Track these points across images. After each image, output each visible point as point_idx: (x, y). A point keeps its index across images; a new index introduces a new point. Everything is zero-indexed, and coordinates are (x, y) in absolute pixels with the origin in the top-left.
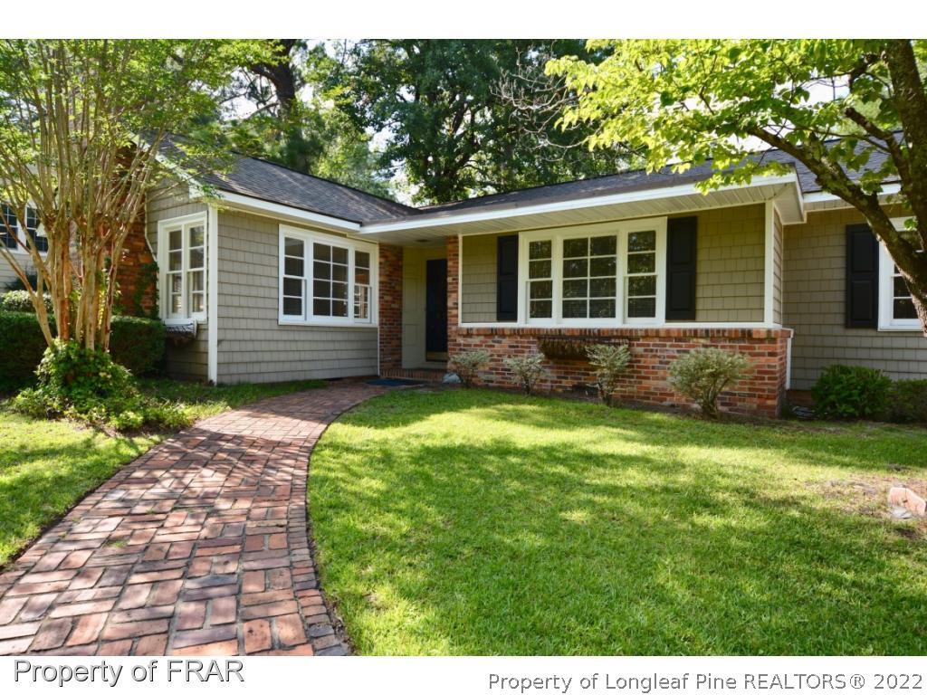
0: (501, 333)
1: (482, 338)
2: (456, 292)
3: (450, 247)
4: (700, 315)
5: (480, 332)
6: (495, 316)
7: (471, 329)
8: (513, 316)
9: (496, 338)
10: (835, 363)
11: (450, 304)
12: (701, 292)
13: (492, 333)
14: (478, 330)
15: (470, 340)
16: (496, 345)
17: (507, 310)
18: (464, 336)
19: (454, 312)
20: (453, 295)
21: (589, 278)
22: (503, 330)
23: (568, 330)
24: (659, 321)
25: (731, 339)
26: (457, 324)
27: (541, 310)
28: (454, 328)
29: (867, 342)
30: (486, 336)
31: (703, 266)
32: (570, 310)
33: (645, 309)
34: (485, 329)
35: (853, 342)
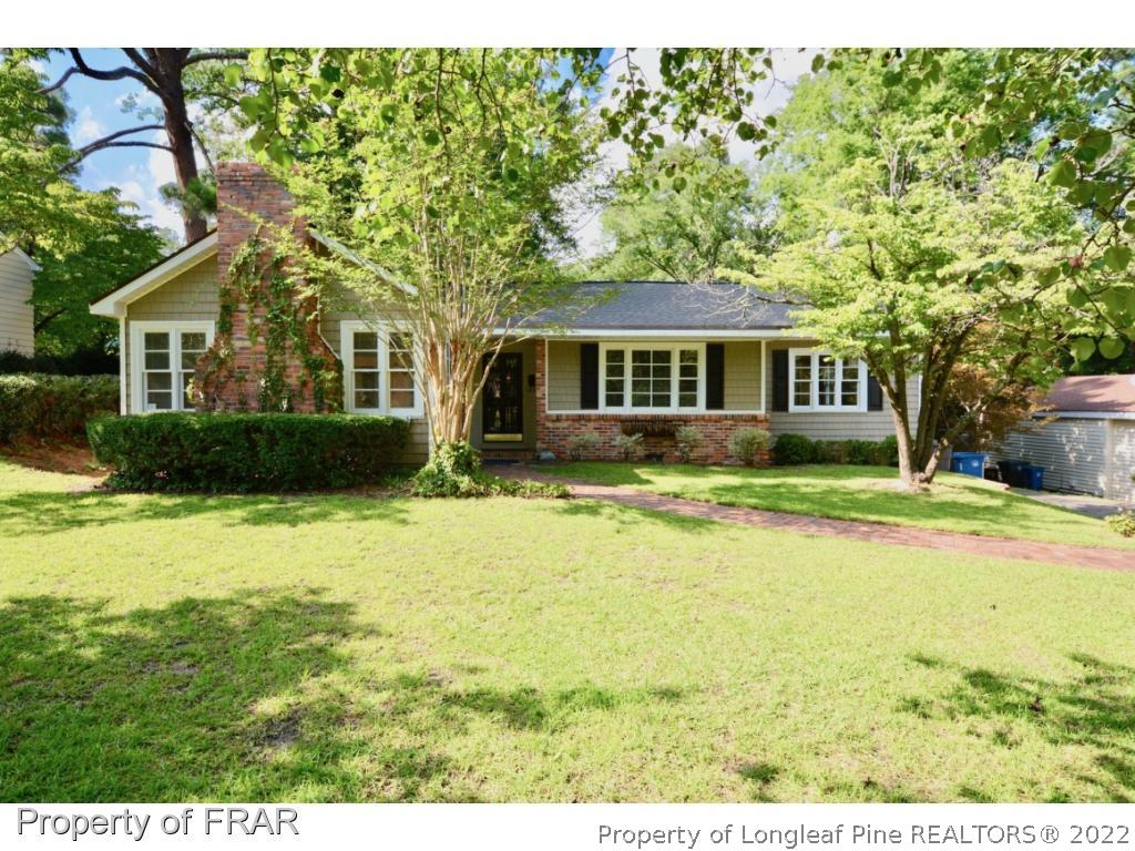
0: (588, 419)
1: (569, 422)
2: (544, 385)
3: (539, 348)
4: (726, 405)
5: (568, 418)
6: (579, 405)
7: (561, 415)
8: (595, 406)
9: (583, 422)
10: (784, 432)
11: (539, 394)
12: (727, 391)
13: (580, 418)
14: (567, 416)
15: (558, 425)
16: (583, 427)
17: (589, 400)
18: (553, 421)
19: (542, 401)
20: (542, 388)
21: (651, 379)
22: (589, 416)
23: (643, 416)
24: (701, 408)
25: (745, 421)
26: (544, 411)
27: (616, 400)
28: (542, 415)
29: (784, 419)
30: (573, 420)
31: (728, 376)
32: (637, 402)
33: (691, 401)
34: (572, 415)
35: (777, 420)
